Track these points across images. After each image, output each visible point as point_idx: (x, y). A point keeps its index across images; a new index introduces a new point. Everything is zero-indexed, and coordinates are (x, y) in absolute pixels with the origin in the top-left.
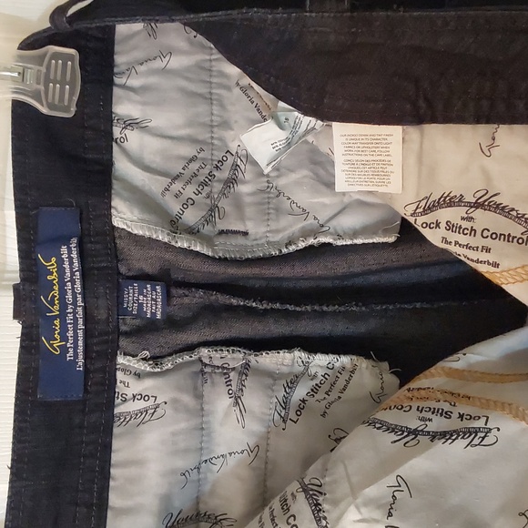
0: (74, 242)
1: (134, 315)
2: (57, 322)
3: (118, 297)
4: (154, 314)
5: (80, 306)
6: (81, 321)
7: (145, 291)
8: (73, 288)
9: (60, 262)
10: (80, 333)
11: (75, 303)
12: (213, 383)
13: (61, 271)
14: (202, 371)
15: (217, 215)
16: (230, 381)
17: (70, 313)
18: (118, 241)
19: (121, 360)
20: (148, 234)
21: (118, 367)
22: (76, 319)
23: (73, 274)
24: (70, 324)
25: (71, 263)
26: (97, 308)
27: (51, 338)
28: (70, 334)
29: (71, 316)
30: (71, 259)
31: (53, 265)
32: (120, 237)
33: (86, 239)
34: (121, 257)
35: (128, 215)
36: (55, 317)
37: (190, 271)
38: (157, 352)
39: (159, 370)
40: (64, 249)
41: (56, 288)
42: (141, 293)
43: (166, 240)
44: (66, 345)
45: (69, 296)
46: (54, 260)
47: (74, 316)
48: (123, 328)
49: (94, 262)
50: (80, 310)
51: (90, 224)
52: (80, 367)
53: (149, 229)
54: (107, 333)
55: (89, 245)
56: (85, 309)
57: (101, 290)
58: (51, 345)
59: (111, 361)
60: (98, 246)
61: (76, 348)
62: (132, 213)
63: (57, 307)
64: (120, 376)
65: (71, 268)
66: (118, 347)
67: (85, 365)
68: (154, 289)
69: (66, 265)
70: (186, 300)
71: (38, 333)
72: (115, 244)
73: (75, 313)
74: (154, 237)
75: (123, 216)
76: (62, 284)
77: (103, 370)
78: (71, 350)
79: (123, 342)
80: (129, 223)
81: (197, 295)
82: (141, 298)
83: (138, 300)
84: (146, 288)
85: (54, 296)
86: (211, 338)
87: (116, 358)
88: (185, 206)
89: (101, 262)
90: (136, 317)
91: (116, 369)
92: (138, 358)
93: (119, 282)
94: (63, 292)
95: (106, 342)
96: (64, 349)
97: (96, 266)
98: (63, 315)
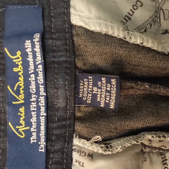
0: (37, 37)
1: (87, 104)
2: (22, 110)
3: (75, 88)
4: (107, 105)
5: (42, 96)
6: (43, 109)
7: (99, 83)
8: (36, 80)
9: (25, 55)
10: (43, 120)
11: (38, 93)
12: (151, 161)
13: (26, 64)
14: (142, 151)
15: (162, 16)
16: (166, 160)
17: (34, 102)
18: (75, 39)
19: (77, 142)
20: (104, 30)
21: (74, 148)
22: (38, 108)
23: (36, 67)
24: (34, 111)
25: (35, 57)
26: (57, 98)
27: (17, 123)
28: (34, 120)
29: (34, 105)
30: (34, 53)
31: (18, 58)
32: (77, 34)
33: (47, 36)
34: (78, 53)
35: (86, 13)
36: (21, 105)
37: (139, 66)
38: (107, 135)
39: (110, 153)
40: (28, 44)
41: (21, 79)
42: (95, 85)
43: (121, 36)
44: (30, 130)
45: (33, 87)
46: (19, 53)
47: (37, 104)
48: (78, 114)
49: (54, 57)
50: (42, 100)
51: (52, 22)
52: (42, 149)
53: (100, 25)
54: (65, 119)
55: (51, 41)
56: (47, 98)
57: (61, 82)
58: (17, 130)
59: (68, 144)
60: (58, 43)
61: (38, 132)
62: (90, 11)
63: (22, 96)
64: (75, 156)
65: (35, 62)
66: (74, 131)
67: (46, 146)
68: (108, 82)
69: (30, 59)
70: (131, 92)
71: (5, 119)
72: (73, 41)
73: (38, 102)
74: (110, 33)
75: (81, 14)
76: (26, 76)
77: (62, 151)
78: (34, 134)
79: (79, 127)
80: (87, 21)
81: (142, 88)
82: (95, 89)
83: (92, 91)
84: (101, 81)
85: (19, 87)
86: (153, 125)
87: (72, 141)
88: (135, 7)
89: (60, 56)
90: (90, 105)
91: (73, 150)
92: (91, 141)
93: (76, 75)
94: (27, 83)
95: (65, 126)
96: (28, 133)
97: (56, 60)
98: (27, 103)
